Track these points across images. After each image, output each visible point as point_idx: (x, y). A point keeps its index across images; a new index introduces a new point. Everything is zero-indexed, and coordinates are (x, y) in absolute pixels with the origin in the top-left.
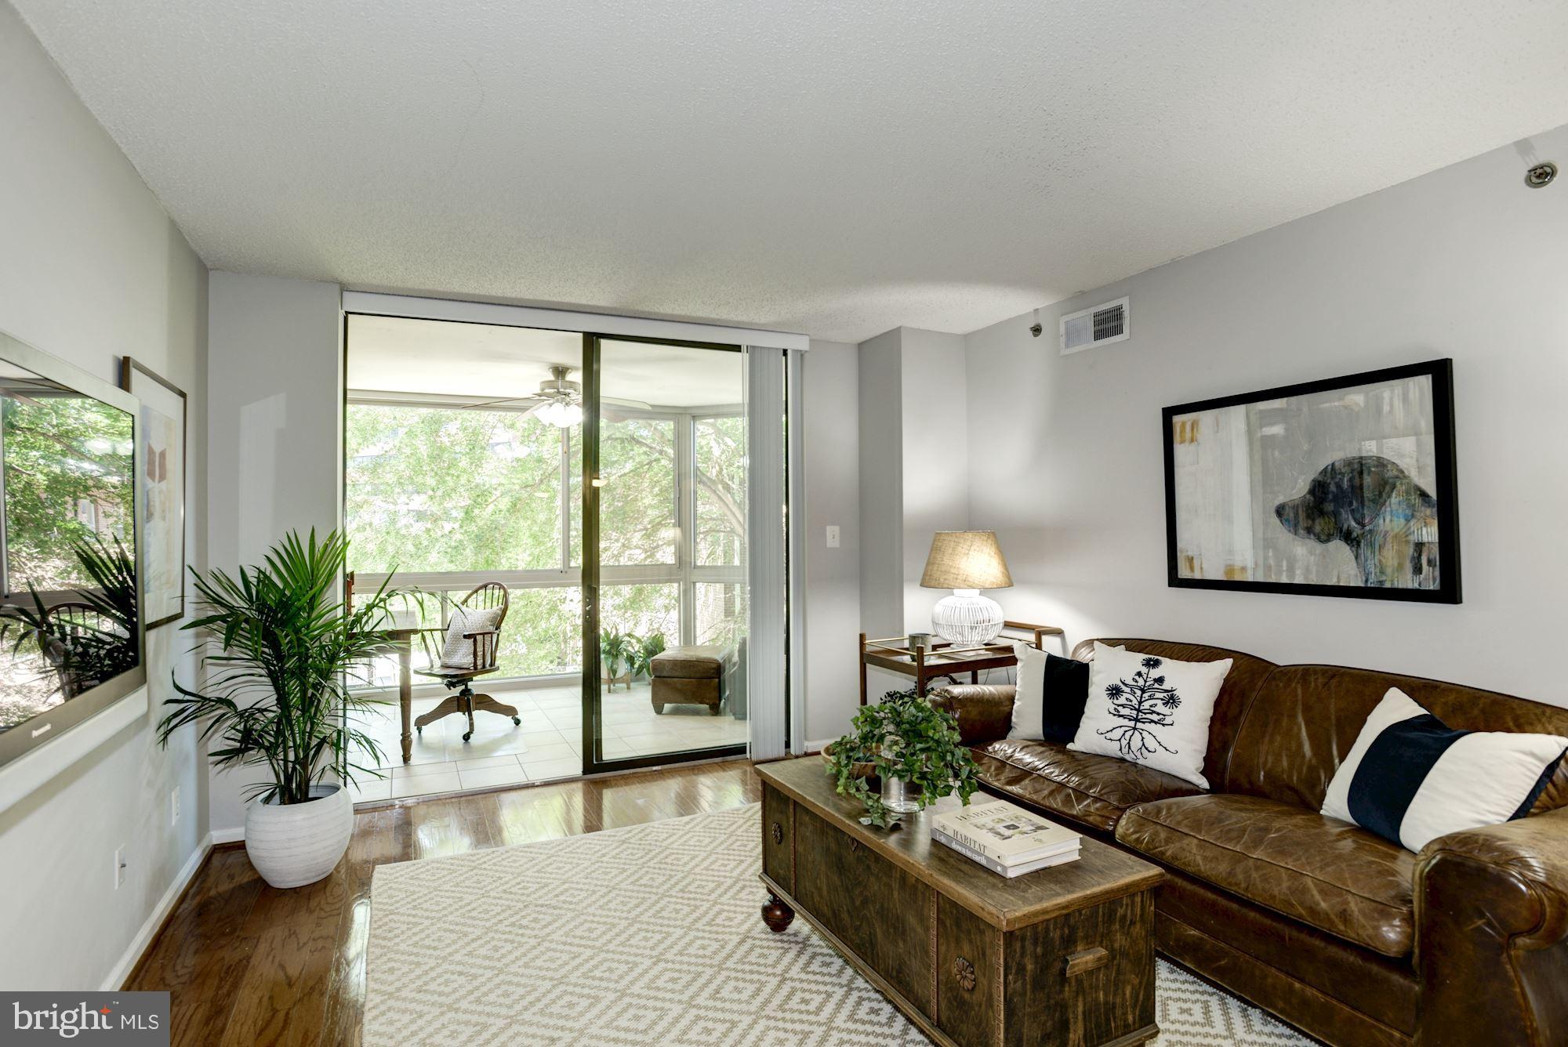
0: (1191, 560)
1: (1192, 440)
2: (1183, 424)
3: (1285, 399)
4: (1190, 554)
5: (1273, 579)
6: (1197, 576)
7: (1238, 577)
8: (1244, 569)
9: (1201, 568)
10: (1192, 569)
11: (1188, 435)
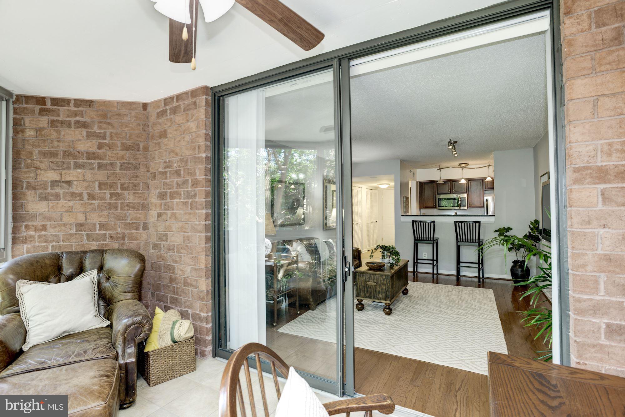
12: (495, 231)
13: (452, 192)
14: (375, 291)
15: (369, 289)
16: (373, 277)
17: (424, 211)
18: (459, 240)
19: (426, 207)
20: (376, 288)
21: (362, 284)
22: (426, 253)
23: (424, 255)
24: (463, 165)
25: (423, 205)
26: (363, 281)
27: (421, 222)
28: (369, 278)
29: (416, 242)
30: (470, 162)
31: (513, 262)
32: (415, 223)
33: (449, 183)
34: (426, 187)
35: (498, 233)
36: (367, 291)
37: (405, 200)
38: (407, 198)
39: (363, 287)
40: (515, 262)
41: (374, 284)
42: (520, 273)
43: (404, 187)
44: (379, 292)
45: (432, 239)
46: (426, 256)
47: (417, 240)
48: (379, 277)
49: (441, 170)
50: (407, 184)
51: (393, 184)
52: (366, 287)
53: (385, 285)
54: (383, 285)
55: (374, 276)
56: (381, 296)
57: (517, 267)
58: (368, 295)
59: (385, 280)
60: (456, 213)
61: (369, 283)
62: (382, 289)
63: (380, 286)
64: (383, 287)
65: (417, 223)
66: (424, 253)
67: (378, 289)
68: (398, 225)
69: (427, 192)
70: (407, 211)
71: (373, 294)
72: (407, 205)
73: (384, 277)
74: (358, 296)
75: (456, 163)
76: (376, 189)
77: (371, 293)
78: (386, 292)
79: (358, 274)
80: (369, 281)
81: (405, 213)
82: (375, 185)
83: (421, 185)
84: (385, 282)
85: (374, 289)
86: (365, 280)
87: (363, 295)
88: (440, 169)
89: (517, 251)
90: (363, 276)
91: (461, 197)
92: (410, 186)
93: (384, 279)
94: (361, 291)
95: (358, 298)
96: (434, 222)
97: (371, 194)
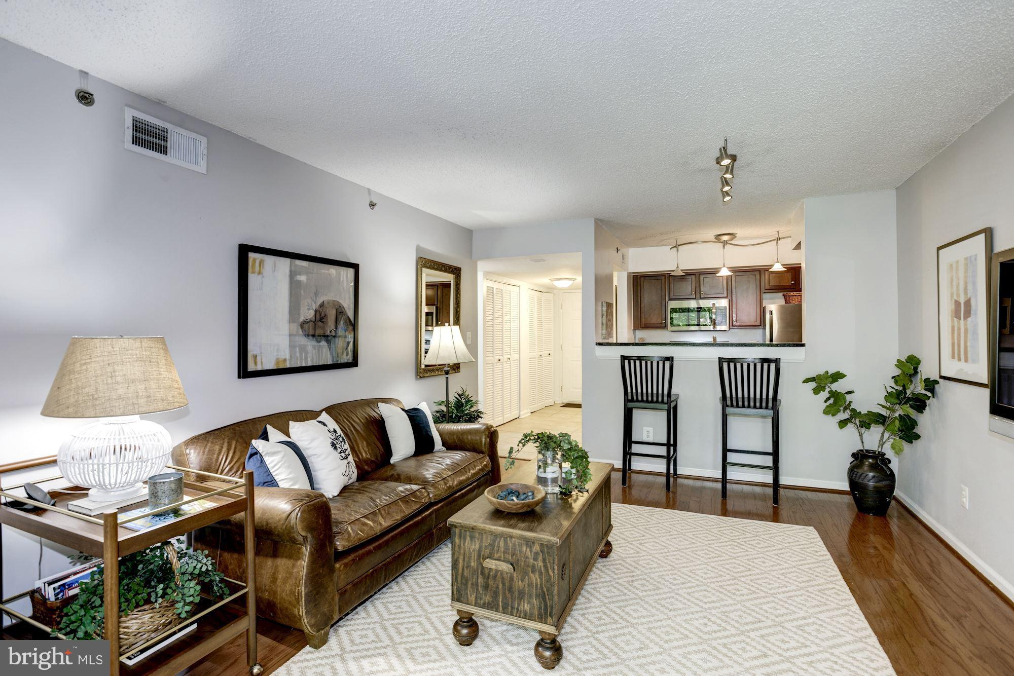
0: (255, 357)
1: (259, 273)
2: (254, 260)
3: (308, 262)
4: (255, 353)
5: (299, 365)
6: (259, 368)
7: (281, 366)
8: (285, 360)
9: (262, 362)
10: (256, 363)
11: (257, 268)
12: (806, 381)
13: (698, 296)
14: (510, 589)
15: (490, 582)
16: (502, 544)
17: (643, 335)
18: (729, 403)
19: (647, 327)
20: (512, 579)
21: (469, 562)
22: (651, 429)
23: (645, 434)
24: (725, 238)
25: (640, 322)
26: (474, 555)
27: (640, 358)
28: (492, 545)
29: (630, 405)
30: (740, 232)
31: (854, 455)
32: (626, 362)
33: (693, 277)
34: (646, 285)
35: (813, 385)
36: (486, 587)
37: (604, 309)
38: (609, 305)
39: (474, 572)
40: (860, 457)
41: (505, 567)
42: (871, 484)
43: (602, 284)
44: (521, 594)
45: (665, 399)
46: (651, 434)
47: (632, 400)
48: (520, 545)
49: (680, 248)
50: (610, 278)
51: (579, 279)
52: (483, 573)
53: (541, 573)
54: (533, 572)
55: (506, 542)
56: (527, 607)
57: (866, 468)
58: (488, 598)
59: (540, 558)
60: (715, 339)
61: (490, 564)
62: (530, 585)
63: (525, 573)
64: (535, 578)
65: (632, 362)
66: (645, 429)
67: (519, 584)
68: (588, 363)
69: (649, 296)
70: (610, 335)
71: (505, 597)
72: (609, 320)
73: (537, 548)
74: (459, 600)
75: (710, 234)
76: (549, 290)
77: (495, 594)
78: (542, 596)
79: (457, 530)
80: (490, 557)
81: (605, 338)
82: (545, 280)
83: (638, 281)
84: (541, 564)
85: (507, 584)
86: (479, 551)
87: (472, 599)
88: (677, 246)
89: (863, 430)
90: (472, 538)
91: (717, 305)
92: (615, 283)
93: (537, 553)
94: (466, 584)
95: (459, 606)
96: (670, 359)
97: (539, 301)
